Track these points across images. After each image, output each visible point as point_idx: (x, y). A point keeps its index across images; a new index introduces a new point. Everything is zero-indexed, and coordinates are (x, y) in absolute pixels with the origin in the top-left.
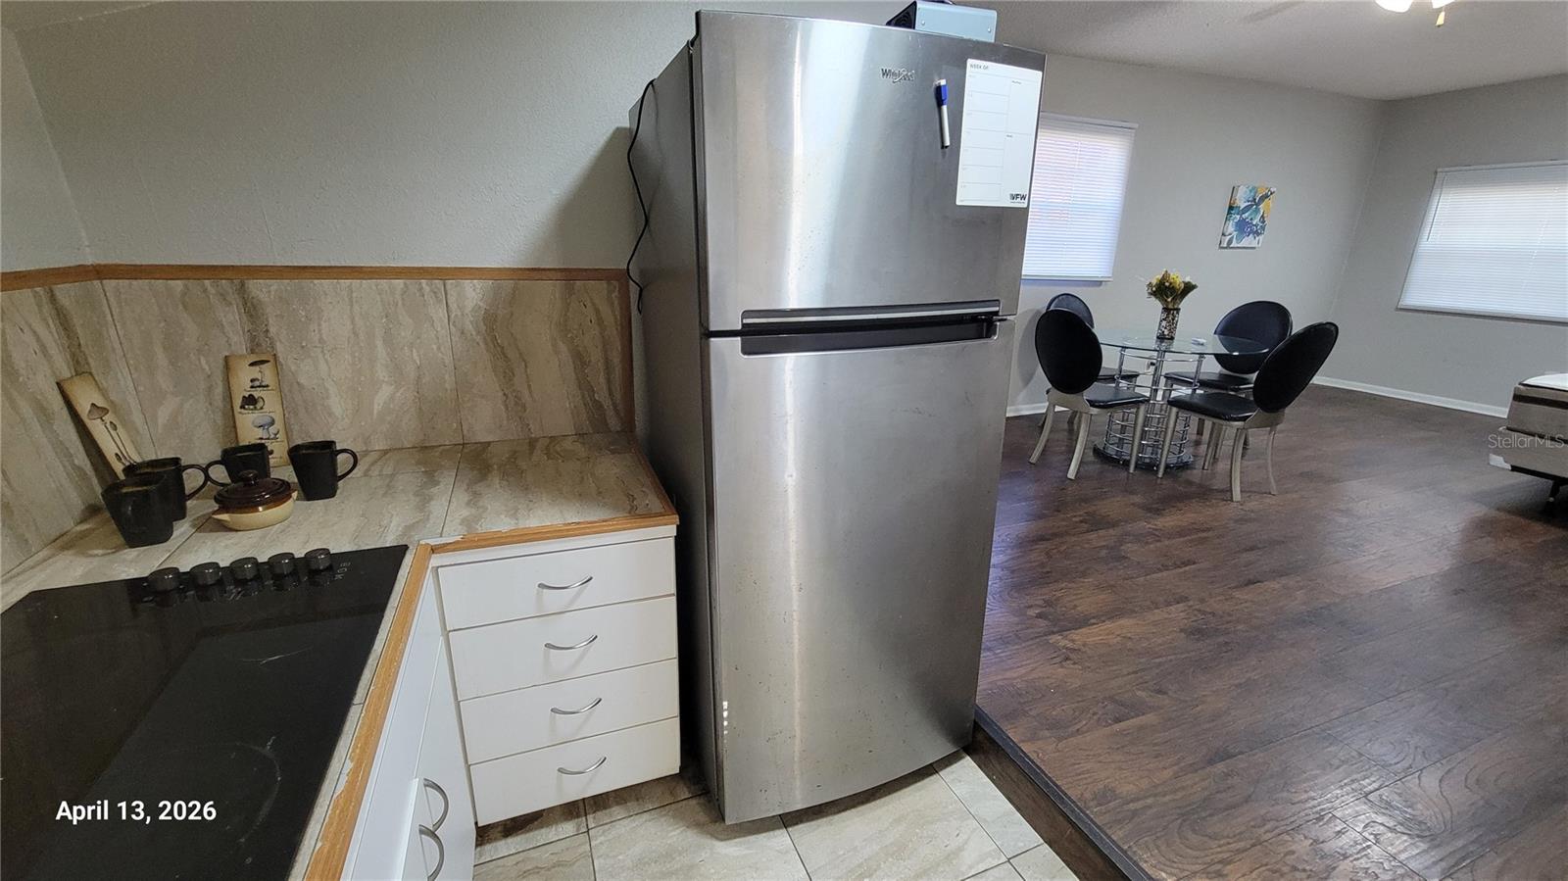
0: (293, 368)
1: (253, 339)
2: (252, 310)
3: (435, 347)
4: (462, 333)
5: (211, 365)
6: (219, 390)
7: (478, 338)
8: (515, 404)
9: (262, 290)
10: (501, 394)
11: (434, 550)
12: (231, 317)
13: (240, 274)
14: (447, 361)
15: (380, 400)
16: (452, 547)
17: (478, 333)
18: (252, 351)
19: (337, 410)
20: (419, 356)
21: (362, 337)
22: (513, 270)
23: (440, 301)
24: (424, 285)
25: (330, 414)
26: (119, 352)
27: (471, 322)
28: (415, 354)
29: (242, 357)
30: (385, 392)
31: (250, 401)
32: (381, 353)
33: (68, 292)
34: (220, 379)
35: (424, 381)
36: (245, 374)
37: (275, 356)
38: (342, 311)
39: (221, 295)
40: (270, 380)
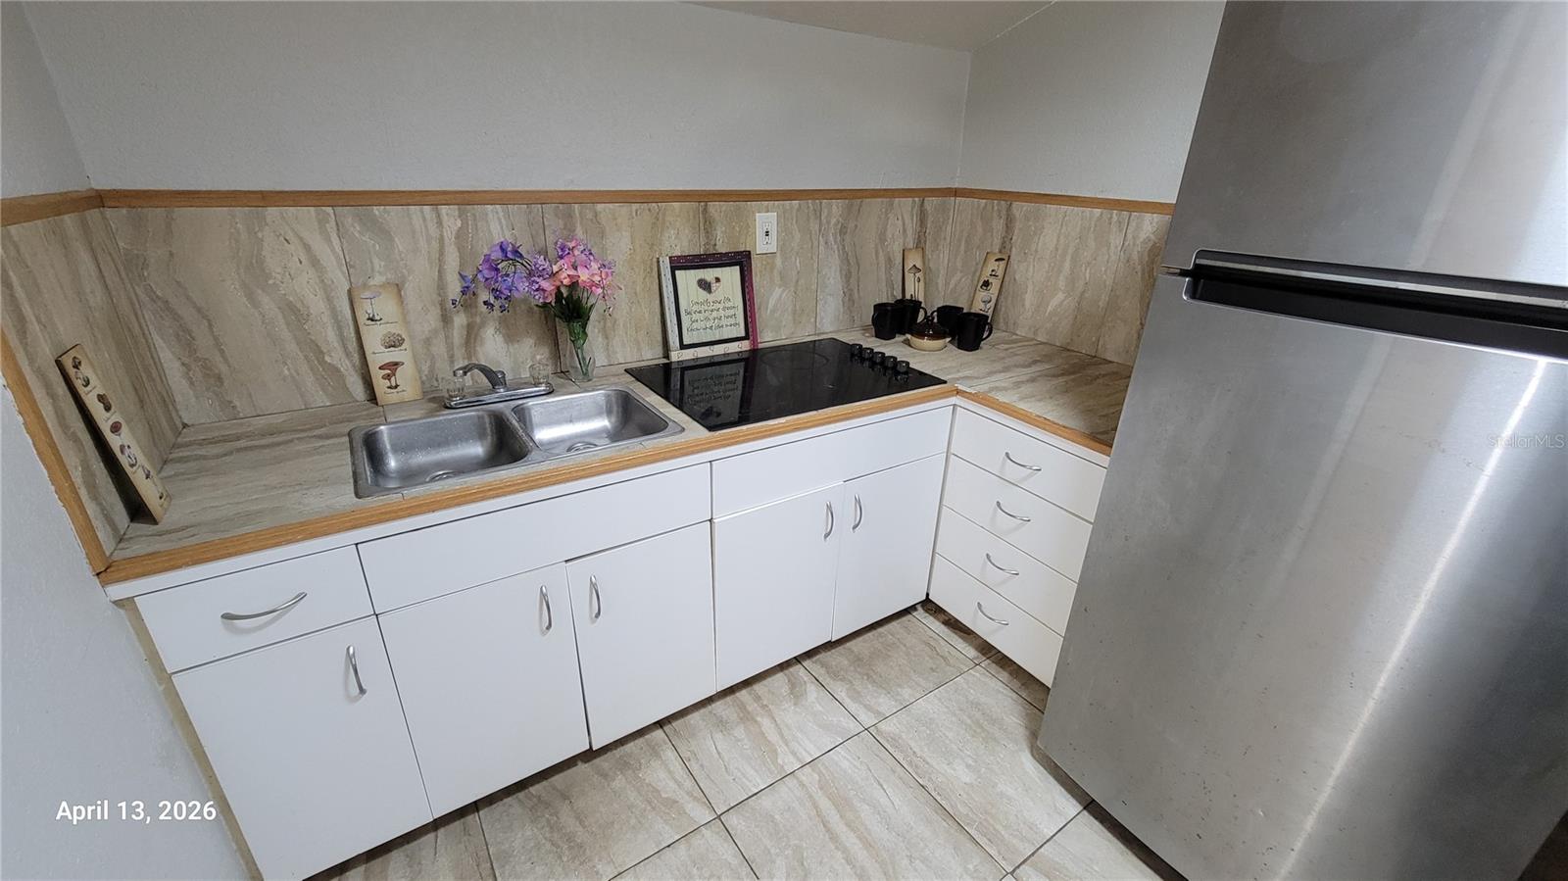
0: (1016, 267)
1: (1004, 242)
2: (1009, 223)
3: (1103, 269)
4: (1128, 261)
5: (979, 256)
6: (978, 274)
7: (1139, 268)
9: (1019, 209)
10: (1138, 323)
11: (958, 392)
12: (998, 225)
13: (1013, 198)
14: (1108, 283)
15: (1054, 302)
16: (968, 395)
17: (1141, 263)
19: (1027, 303)
20: (1090, 273)
21: (1060, 252)
23: (1121, 231)
24: (1114, 215)
25: (1023, 305)
26: (946, 243)
27: (1138, 252)
28: (1088, 271)
29: (994, 254)
30: (1060, 296)
31: (987, 284)
32: (1067, 265)
33: (931, 203)
34: (980, 266)
35: (1086, 295)
36: (992, 265)
37: (1009, 257)
38: (1055, 230)
39: (999, 211)
40: (1000, 273)
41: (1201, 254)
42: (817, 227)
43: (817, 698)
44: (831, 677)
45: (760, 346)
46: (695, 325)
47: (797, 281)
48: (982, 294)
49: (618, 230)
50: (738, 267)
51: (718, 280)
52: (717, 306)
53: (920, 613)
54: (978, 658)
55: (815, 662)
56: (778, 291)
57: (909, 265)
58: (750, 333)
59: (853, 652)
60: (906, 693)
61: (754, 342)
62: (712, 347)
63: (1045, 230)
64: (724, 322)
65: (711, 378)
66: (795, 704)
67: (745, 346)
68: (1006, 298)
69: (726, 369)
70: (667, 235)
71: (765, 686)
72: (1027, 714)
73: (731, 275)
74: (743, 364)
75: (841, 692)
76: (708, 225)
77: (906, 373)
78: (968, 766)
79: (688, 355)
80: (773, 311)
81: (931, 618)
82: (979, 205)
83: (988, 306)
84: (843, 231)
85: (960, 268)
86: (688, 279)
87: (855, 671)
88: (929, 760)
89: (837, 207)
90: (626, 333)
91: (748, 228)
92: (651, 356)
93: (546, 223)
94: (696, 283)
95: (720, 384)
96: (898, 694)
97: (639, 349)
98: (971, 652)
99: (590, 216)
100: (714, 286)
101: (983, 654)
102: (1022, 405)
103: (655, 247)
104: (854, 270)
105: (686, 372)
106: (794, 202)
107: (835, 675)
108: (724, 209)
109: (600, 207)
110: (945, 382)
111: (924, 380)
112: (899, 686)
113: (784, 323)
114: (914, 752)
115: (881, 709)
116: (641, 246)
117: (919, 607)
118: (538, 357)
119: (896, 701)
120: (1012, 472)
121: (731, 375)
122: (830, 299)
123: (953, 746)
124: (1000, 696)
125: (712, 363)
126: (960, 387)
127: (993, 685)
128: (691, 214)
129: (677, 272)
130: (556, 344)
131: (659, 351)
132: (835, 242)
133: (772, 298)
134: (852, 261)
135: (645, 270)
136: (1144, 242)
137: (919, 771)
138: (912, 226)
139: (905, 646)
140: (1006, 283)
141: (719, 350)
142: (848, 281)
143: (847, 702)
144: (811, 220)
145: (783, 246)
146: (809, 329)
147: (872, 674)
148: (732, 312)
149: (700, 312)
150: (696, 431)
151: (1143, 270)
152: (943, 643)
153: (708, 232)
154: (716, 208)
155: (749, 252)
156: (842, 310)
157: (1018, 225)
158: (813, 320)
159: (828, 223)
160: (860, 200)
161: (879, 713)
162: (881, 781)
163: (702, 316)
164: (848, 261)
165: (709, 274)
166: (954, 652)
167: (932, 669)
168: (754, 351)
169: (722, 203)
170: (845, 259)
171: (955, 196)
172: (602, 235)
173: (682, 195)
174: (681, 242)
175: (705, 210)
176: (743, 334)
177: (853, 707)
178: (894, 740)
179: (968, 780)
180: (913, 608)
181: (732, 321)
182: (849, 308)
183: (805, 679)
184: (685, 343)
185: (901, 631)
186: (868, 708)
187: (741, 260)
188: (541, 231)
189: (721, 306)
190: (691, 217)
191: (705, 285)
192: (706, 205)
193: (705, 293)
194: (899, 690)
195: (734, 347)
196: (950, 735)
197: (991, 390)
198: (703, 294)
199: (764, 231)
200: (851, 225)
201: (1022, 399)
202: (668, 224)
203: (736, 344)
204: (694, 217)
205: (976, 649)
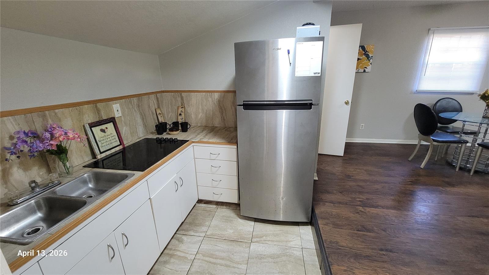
0: (187, 109)
1: (182, 103)
2: (182, 98)
3: (209, 106)
4: (214, 104)
5: (176, 108)
6: (177, 112)
7: (217, 105)
8: (223, 119)
9: (184, 94)
10: (221, 117)
11: (193, 142)
12: (179, 99)
13: (181, 92)
14: (211, 109)
15: (200, 116)
16: (196, 142)
17: (217, 104)
18: (182, 106)
20: (206, 108)
21: (198, 103)
22: (224, 91)
23: (211, 97)
24: (208, 94)
25: (192, 118)
26: (165, 105)
27: (216, 101)
29: (180, 106)
30: (201, 114)
31: (180, 114)
32: (200, 107)
33: (159, 95)
34: (177, 110)
35: (207, 113)
36: (180, 110)
37: (185, 107)
38: (195, 99)
39: (178, 95)
40: (183, 111)
41: (244, 101)
42: (131, 107)
43: (187, 239)
44: (186, 232)
45: (126, 146)
46: (103, 145)
47: (130, 124)
48: (180, 117)
49: (66, 118)
50: (112, 123)
51: (107, 128)
52: (109, 136)
53: (197, 205)
54: (217, 207)
55: (180, 231)
56: (125, 128)
57: (158, 113)
58: (121, 142)
59: (188, 222)
60: (207, 223)
61: (124, 145)
62: (111, 151)
63: (192, 99)
64: (112, 141)
65: (112, 161)
66: (182, 243)
67: (121, 147)
68: (187, 117)
69: (117, 156)
70: (85, 117)
71: (171, 245)
72: (234, 212)
73: (110, 126)
74: (121, 153)
75: (192, 233)
76: (98, 111)
77: (177, 141)
78: (231, 229)
79: (103, 155)
80: (125, 134)
81: (201, 204)
82: (172, 95)
83: (183, 120)
84: (139, 106)
85: (170, 111)
86: (96, 130)
87: (192, 226)
88: (222, 233)
89: (135, 100)
90: (77, 154)
91: (111, 110)
92: (88, 159)
93: (34, 120)
94: (100, 131)
95: (116, 162)
96: (206, 225)
97: (83, 159)
98: (215, 206)
99: (53, 114)
100: (106, 130)
101: (217, 205)
102: (210, 141)
103: (81, 122)
104: (144, 117)
105: (104, 161)
106: (123, 100)
107: (187, 230)
108: (102, 105)
109: (57, 111)
110: (188, 141)
111: (183, 142)
112: (204, 223)
113: (129, 137)
114: (218, 234)
115: (204, 230)
116: (76, 122)
117: (196, 203)
118: (41, 173)
119: (206, 226)
120: (213, 157)
121: (118, 158)
122: (140, 127)
123: (225, 227)
124: (227, 212)
125: (112, 155)
126: (193, 141)
127: (224, 210)
128: (92, 108)
129: (92, 128)
130: (48, 166)
131: (90, 157)
132: (137, 110)
133: (124, 130)
134: (143, 115)
135: (79, 130)
136: (217, 99)
137: (222, 237)
138: (155, 102)
139: (199, 213)
140: (186, 113)
141: (113, 151)
142: (143, 121)
143: (195, 234)
144: (129, 105)
145: (123, 113)
146: (136, 137)
147: (196, 224)
148: (113, 138)
149: (104, 140)
150: (138, 174)
151: (218, 105)
152: (207, 208)
153: (98, 113)
154: (99, 105)
155: (114, 117)
156: (143, 129)
157: (185, 99)
158: (137, 134)
159: (134, 104)
160: (141, 97)
161: (204, 232)
162: (216, 245)
163: (105, 141)
164: (142, 115)
165: (103, 127)
166: (211, 208)
167: (209, 215)
168: (124, 148)
169: (101, 103)
170: (141, 114)
171: (164, 93)
172: (60, 120)
173: (88, 102)
174: (90, 118)
175: (96, 107)
176: (119, 144)
177: (197, 234)
178: (212, 235)
179: (232, 232)
180: (195, 204)
181: (115, 140)
182: (145, 128)
183: (180, 236)
184: (101, 152)
185: (196, 211)
186: (202, 232)
187: (112, 120)
188: (32, 124)
189: (110, 136)
190: (92, 109)
191: (103, 131)
192: (96, 105)
193: (104, 133)
194: (205, 224)
195: (117, 149)
196: (223, 226)
197: (201, 139)
198: (103, 134)
199: (117, 110)
200: (140, 105)
201: (209, 139)
202: (84, 113)
203: (118, 147)
204: (93, 109)
205: (215, 205)
